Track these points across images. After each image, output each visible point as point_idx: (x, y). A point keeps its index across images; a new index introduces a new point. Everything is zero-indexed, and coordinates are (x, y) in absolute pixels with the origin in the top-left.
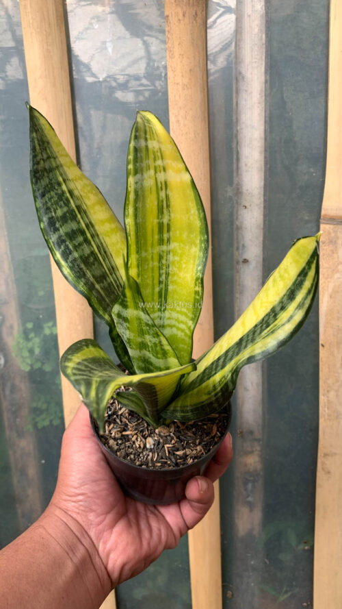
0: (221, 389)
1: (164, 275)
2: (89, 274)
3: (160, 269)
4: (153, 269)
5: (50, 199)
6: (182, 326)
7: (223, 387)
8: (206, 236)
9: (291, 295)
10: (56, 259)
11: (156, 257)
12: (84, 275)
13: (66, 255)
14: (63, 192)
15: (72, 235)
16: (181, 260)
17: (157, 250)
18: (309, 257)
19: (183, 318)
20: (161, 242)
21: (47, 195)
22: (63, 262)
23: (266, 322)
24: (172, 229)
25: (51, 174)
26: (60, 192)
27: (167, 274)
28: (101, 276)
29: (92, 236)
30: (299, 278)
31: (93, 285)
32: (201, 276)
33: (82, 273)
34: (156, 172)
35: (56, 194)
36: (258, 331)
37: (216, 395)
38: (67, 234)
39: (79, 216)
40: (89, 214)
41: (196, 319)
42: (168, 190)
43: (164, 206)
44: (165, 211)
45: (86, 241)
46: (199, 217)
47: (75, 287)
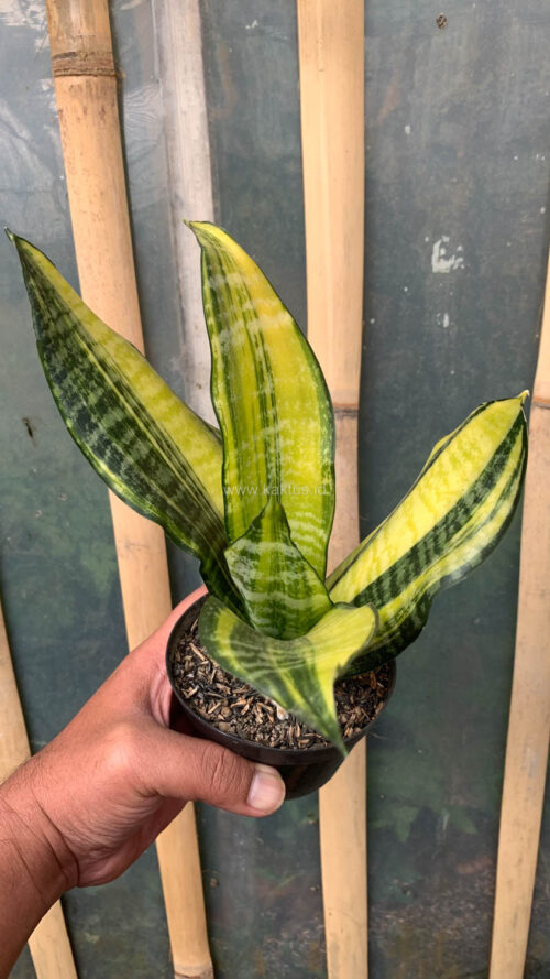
0: (400, 627)
1: (274, 470)
2: (154, 486)
3: (267, 464)
4: (257, 464)
5: (75, 381)
6: (308, 538)
7: (404, 623)
8: (327, 403)
9: (488, 480)
10: (101, 472)
11: (261, 446)
12: (149, 489)
13: (115, 465)
14: (92, 366)
15: (117, 431)
16: (296, 443)
17: (261, 434)
18: (511, 427)
19: (307, 527)
20: (265, 422)
21: (69, 375)
22: (113, 476)
23: (453, 521)
24: (279, 401)
25: (68, 340)
26: (87, 366)
27: (279, 467)
28: (170, 484)
29: (147, 426)
30: (498, 457)
31: (164, 501)
32: (330, 462)
33: (145, 487)
34: (246, 322)
35: (82, 370)
36: (443, 537)
37: (391, 636)
38: (111, 430)
39: (122, 398)
40: (134, 391)
41: (328, 525)
42: (266, 345)
43: (263, 371)
44: (266, 377)
45: (140, 434)
46: (314, 375)
47: (140, 511)
